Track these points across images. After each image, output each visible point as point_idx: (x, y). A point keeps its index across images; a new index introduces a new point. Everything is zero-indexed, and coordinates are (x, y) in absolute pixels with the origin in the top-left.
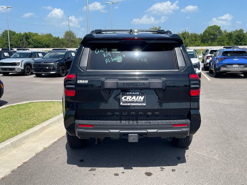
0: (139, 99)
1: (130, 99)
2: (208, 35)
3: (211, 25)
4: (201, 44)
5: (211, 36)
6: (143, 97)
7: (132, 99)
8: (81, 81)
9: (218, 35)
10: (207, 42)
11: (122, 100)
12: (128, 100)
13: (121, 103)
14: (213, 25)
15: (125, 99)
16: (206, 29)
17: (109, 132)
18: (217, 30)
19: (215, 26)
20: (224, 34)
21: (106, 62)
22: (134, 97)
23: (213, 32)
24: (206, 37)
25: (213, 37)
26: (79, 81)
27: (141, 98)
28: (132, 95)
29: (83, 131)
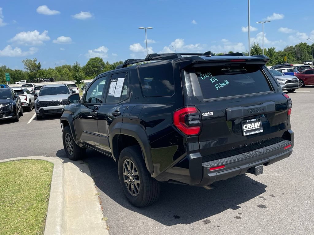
0: (257, 126)
1: (250, 128)
2: (92, 68)
3: (93, 58)
4: (86, 77)
5: (95, 68)
6: (259, 123)
7: (251, 127)
8: (206, 113)
9: (101, 67)
10: (92, 75)
11: (244, 130)
12: (249, 128)
13: (244, 134)
14: (95, 58)
15: (246, 128)
16: (89, 61)
17: (240, 169)
18: (100, 62)
19: (97, 58)
20: (107, 66)
21: (217, 88)
22: (253, 124)
23: (96, 64)
24: (89, 69)
25: (97, 69)
26: (204, 114)
27: (258, 124)
28: (251, 123)
29: (215, 175)
